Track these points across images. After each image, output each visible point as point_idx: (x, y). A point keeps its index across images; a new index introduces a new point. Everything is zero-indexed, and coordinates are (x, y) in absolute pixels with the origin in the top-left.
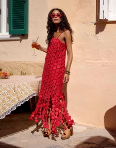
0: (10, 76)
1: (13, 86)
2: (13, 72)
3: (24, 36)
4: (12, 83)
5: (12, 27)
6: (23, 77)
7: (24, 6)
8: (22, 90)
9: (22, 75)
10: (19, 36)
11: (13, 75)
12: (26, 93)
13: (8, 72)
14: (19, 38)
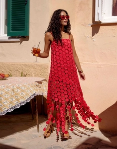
0: (8, 77)
1: (12, 87)
2: (12, 73)
3: (25, 38)
4: (10, 84)
5: (11, 29)
6: (23, 78)
7: (25, 8)
8: (23, 91)
9: (22, 76)
10: (18, 37)
11: (11, 76)
12: (27, 94)
13: (6, 74)
14: (19, 40)
